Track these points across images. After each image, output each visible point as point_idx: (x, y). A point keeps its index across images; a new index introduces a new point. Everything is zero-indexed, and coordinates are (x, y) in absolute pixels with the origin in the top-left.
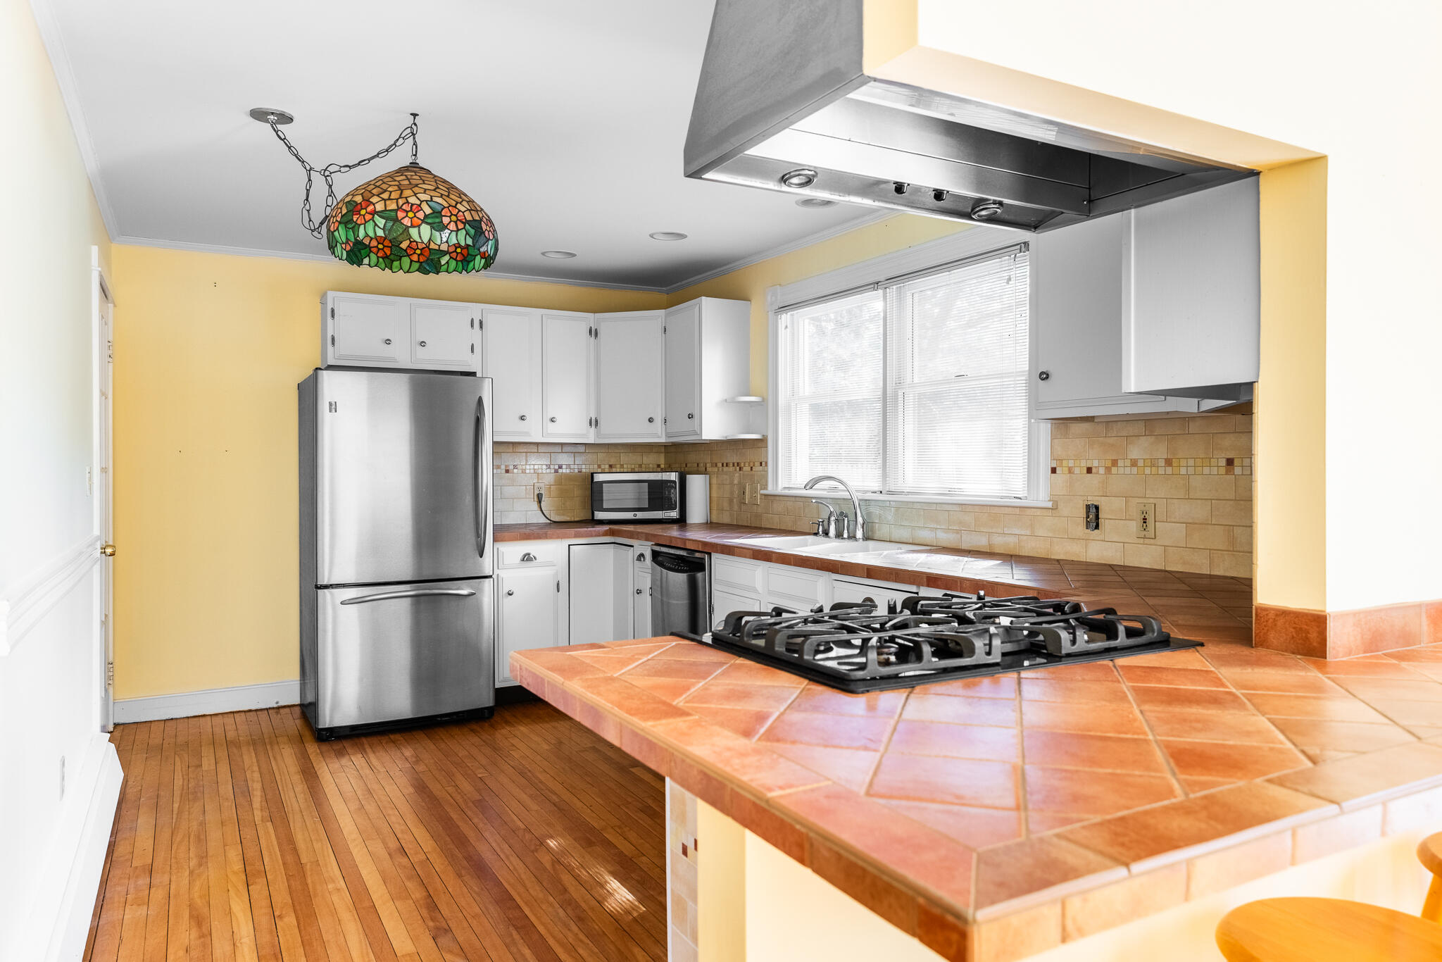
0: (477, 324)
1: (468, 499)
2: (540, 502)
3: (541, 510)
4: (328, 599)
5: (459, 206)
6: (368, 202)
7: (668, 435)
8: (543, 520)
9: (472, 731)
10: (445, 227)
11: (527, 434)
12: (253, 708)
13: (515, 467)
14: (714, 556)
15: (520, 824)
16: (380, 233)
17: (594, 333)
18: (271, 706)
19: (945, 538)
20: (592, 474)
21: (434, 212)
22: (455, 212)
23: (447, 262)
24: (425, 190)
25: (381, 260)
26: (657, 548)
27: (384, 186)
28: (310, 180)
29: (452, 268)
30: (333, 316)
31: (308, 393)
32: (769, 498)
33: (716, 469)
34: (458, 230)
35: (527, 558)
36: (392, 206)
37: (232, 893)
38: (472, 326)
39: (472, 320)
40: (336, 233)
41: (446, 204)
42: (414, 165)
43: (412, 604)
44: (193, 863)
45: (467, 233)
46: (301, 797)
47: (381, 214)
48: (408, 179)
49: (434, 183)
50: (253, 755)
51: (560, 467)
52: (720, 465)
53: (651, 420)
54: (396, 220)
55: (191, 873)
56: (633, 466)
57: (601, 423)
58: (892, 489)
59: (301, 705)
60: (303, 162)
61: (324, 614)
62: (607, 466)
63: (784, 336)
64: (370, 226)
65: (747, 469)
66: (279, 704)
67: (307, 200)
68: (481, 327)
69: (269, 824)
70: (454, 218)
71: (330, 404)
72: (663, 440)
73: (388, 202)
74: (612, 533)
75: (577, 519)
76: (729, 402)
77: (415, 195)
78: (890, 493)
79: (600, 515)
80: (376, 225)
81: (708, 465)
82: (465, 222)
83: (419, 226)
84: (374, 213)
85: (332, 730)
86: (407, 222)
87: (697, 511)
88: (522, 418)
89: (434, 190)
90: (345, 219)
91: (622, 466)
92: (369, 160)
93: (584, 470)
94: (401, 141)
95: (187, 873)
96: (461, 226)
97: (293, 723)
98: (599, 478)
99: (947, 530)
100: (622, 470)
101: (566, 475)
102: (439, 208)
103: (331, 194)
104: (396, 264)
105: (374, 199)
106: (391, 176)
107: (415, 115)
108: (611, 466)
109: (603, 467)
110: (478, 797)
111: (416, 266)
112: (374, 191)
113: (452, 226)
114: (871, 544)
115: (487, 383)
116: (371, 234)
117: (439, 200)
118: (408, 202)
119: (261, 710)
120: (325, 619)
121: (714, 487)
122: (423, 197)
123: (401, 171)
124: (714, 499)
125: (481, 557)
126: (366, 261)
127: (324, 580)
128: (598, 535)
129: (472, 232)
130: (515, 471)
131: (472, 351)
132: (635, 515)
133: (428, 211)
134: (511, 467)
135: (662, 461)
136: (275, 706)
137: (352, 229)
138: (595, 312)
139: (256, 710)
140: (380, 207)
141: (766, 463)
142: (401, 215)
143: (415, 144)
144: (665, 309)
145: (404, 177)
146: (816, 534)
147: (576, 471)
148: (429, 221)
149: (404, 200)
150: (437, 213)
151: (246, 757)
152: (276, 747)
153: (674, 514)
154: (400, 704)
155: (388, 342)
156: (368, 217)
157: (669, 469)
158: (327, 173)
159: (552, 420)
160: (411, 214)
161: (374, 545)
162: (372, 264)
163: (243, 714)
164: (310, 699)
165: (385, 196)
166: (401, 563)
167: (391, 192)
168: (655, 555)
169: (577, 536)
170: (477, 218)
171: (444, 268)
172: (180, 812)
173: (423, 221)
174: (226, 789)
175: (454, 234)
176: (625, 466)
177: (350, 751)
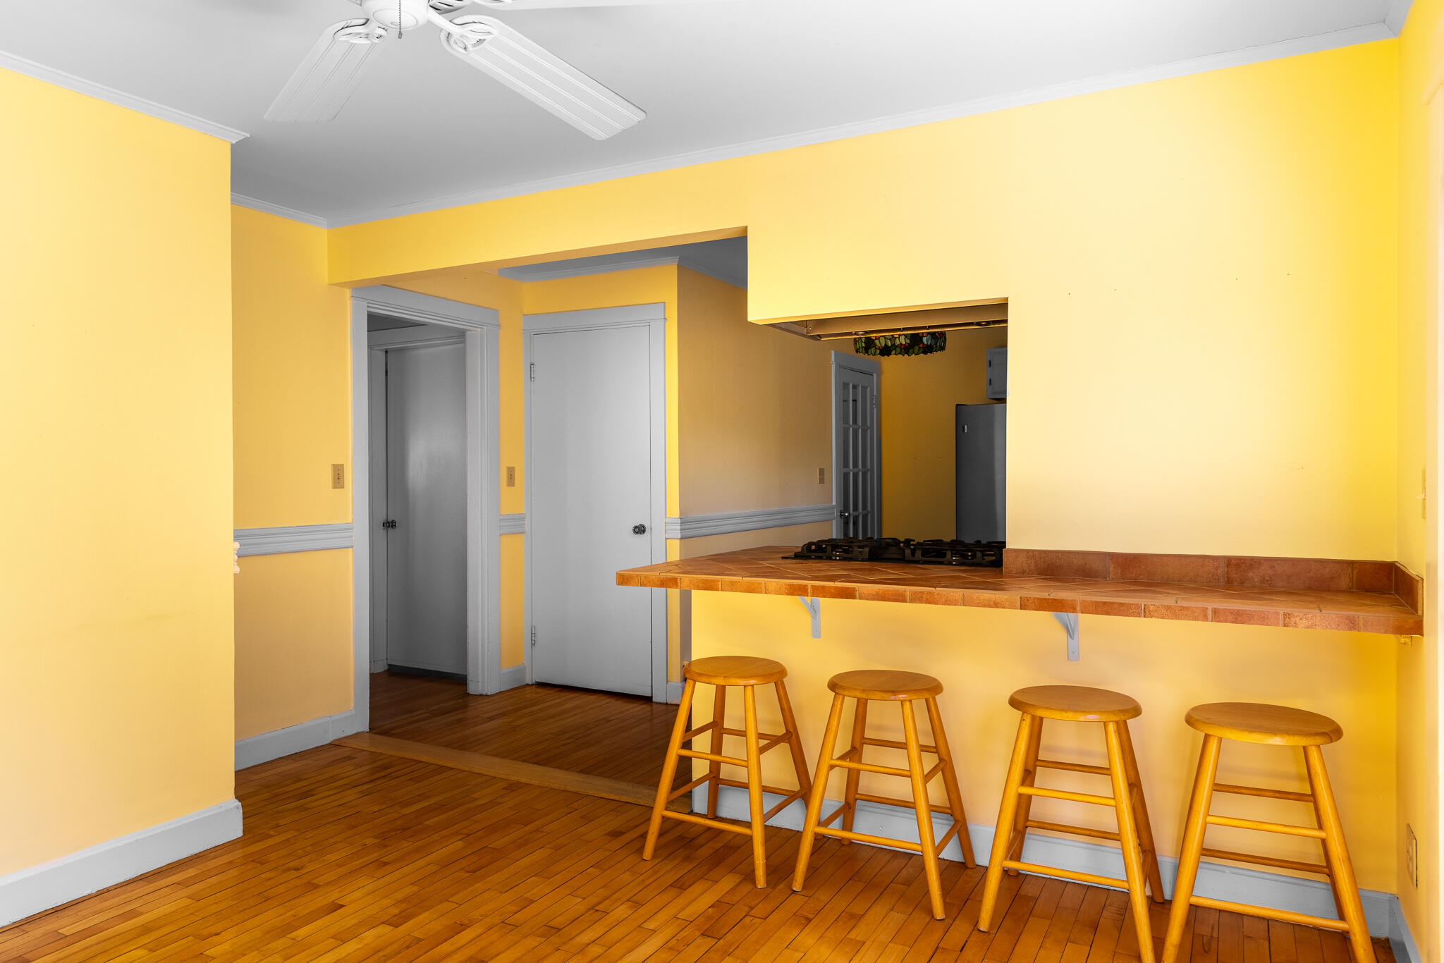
30: (990, 366)
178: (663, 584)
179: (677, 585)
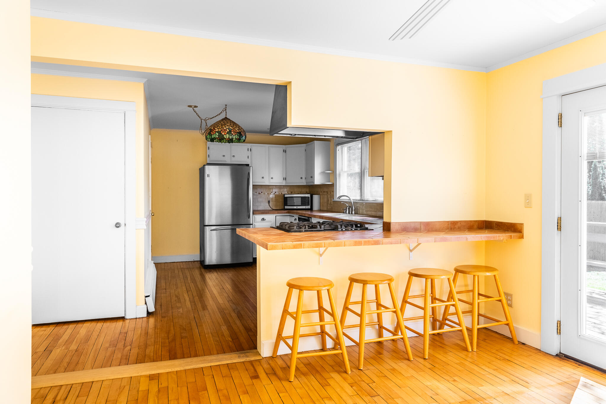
0: (249, 150)
1: (245, 202)
2: (269, 203)
3: (269, 206)
4: (207, 229)
5: (236, 129)
6: (214, 129)
7: (306, 183)
8: (270, 209)
9: (246, 268)
10: (232, 134)
11: (264, 182)
12: (187, 261)
13: (262, 192)
14: (312, 218)
15: (253, 285)
16: (217, 137)
17: (285, 151)
18: (192, 261)
19: (373, 213)
20: (284, 195)
21: (229, 131)
22: (235, 130)
23: (235, 140)
24: (228, 125)
25: (218, 140)
26: (300, 217)
27: (218, 125)
28: (201, 122)
29: (236, 142)
30: (209, 149)
31: (202, 171)
32: (335, 202)
33: (322, 193)
34: (235, 135)
35: (263, 219)
36: (220, 130)
37: (184, 293)
38: (248, 150)
39: (248, 149)
40: (207, 136)
41: (232, 129)
42: (226, 118)
43: (231, 231)
44: (175, 288)
45: (238, 135)
46: (200, 279)
47: (217, 132)
48: (224, 122)
49: (230, 123)
50: (188, 271)
51: (275, 192)
52: (323, 192)
53: (301, 178)
54: (221, 133)
55: (175, 290)
56: (298, 192)
57: (287, 179)
58: (363, 199)
59: (200, 261)
60: (200, 117)
61: (206, 233)
62: (290, 192)
63: (339, 153)
64: (215, 135)
65: (329, 193)
66: (195, 260)
67: (201, 127)
68: (251, 151)
69: (192, 283)
70: (234, 132)
71: (208, 175)
72: (305, 184)
73: (219, 129)
74: (289, 213)
75: (280, 209)
76: (323, 173)
77: (225, 127)
78: (362, 200)
79: (286, 207)
80: (216, 135)
81: (320, 192)
82: (237, 133)
83: (226, 135)
84: (216, 132)
85: (208, 266)
86: (223, 134)
87: (316, 206)
88: (263, 178)
89: (230, 125)
90: (209, 133)
91: (295, 192)
92: (215, 116)
93: (283, 193)
94: (223, 111)
95: (174, 290)
96: (236, 134)
97: (198, 265)
98: (286, 196)
99: (374, 211)
100: (295, 193)
101: (277, 195)
102: (231, 130)
103: (206, 125)
104: (222, 141)
105: (216, 128)
106: (220, 121)
107: (226, 105)
108: (291, 192)
109: (289, 192)
110: (244, 280)
111: (227, 141)
112: (216, 126)
113: (234, 134)
114: (356, 215)
115: (251, 167)
116: (215, 137)
117: (231, 128)
118: (223, 129)
119: (190, 262)
120: (206, 234)
121: (321, 199)
122: (227, 127)
123: (223, 120)
124: (321, 202)
125: (249, 218)
126: (215, 141)
127: (207, 224)
128: (285, 213)
129: (239, 135)
130: (262, 193)
131: (248, 158)
132: (297, 207)
133: (228, 131)
134: (260, 193)
135: (308, 191)
136: (193, 261)
137: (211, 135)
138: (285, 145)
139: (188, 262)
140: (217, 130)
141: (334, 191)
142: (222, 132)
143: (226, 112)
144: (306, 143)
145: (223, 122)
146: (344, 213)
147: (280, 194)
148: (228, 133)
149: (223, 128)
150: (230, 131)
151: (186, 271)
152: (194, 270)
153: (309, 207)
154: (227, 259)
155: (224, 156)
156: (214, 133)
157: (307, 193)
158: (206, 120)
159: (272, 178)
160: (224, 132)
161: (220, 214)
162: (216, 141)
163: (185, 262)
164: (202, 259)
165: (218, 127)
166: (228, 219)
167: (220, 126)
168: (299, 218)
169: (278, 213)
170: (240, 131)
171: (234, 142)
172: (171, 280)
173: (227, 133)
174: (181, 276)
175: (234, 136)
176: (296, 192)
177: (212, 271)
178: (295, 247)
179: (302, 247)
